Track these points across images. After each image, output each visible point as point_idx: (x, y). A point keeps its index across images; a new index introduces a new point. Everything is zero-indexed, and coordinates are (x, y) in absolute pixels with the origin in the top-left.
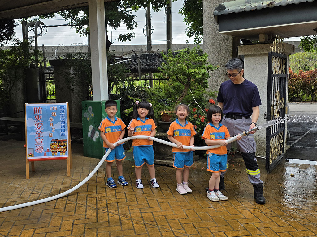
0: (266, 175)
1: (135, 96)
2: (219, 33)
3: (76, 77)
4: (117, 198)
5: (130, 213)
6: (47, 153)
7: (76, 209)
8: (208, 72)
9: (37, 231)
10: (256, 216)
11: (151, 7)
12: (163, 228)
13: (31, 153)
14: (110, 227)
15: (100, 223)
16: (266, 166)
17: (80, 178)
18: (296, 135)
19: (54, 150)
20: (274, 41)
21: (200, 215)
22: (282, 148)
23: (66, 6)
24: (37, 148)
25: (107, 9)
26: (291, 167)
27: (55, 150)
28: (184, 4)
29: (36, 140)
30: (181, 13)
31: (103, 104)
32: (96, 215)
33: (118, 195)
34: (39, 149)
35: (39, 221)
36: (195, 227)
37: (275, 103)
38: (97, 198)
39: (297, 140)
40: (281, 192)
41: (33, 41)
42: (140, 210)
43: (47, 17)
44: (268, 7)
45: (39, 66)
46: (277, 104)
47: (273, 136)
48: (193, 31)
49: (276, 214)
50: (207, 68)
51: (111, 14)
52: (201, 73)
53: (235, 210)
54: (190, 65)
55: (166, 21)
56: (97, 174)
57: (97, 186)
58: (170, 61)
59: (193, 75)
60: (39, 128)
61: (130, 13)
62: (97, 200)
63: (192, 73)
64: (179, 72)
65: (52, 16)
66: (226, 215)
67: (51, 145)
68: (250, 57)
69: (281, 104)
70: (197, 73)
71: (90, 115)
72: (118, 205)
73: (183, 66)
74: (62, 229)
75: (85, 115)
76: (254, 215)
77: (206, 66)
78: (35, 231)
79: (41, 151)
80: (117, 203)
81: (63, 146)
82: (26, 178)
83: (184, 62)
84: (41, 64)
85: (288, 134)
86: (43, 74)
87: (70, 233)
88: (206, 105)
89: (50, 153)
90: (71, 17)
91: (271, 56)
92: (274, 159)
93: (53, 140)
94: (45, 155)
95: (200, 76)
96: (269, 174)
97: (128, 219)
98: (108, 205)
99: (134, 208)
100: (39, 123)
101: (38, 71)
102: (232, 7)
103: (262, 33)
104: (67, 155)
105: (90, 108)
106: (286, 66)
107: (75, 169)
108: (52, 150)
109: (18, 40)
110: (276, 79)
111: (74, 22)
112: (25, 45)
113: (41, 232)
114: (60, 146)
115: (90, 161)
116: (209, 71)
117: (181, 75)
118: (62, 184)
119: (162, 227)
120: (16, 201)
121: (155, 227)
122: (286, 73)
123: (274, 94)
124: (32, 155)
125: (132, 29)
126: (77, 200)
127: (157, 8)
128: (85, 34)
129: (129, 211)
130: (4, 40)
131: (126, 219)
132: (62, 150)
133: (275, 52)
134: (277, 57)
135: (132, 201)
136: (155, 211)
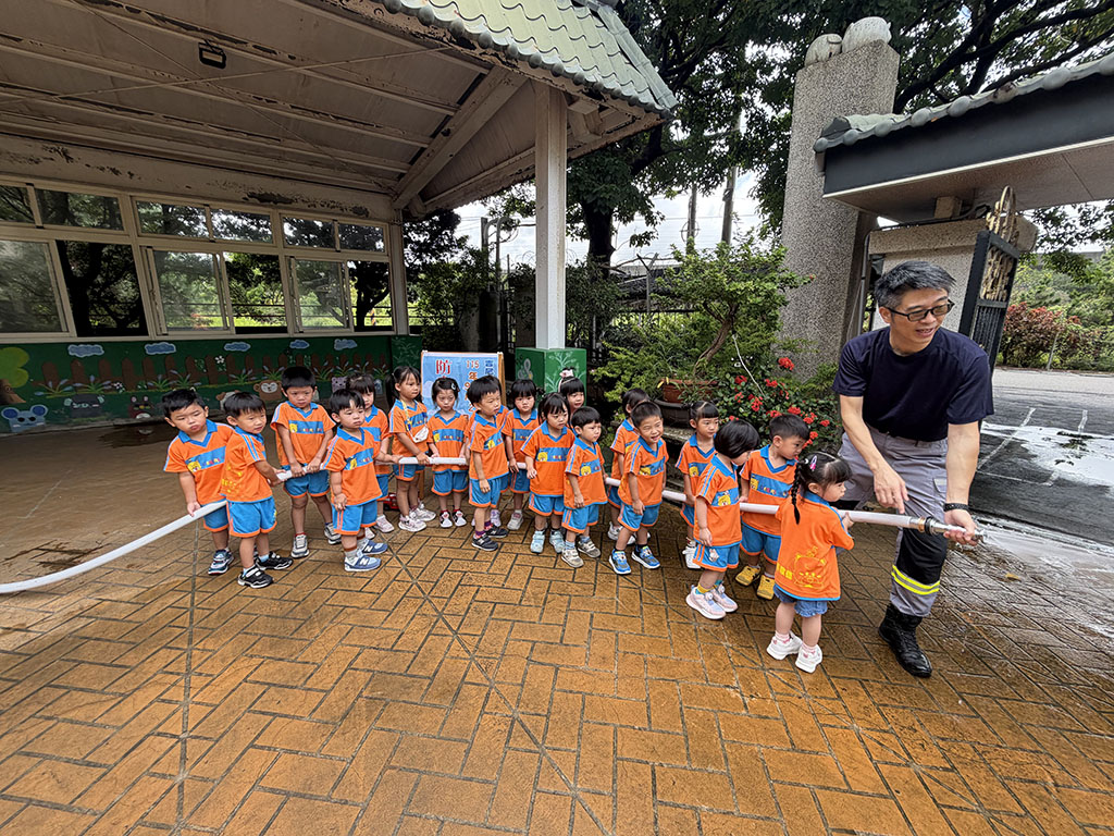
2: (824, 196)
4: (506, 585)
5: (502, 656)
7: (399, 602)
8: (784, 291)
9: (261, 670)
10: (887, 787)
12: (553, 766)
21: (690, 723)
31: (547, 356)
32: (422, 641)
35: (298, 629)
36: (654, 793)
38: (465, 574)
42: (532, 649)
44: (993, 100)
50: (782, 281)
52: (762, 291)
55: (723, 214)
59: (740, 296)
62: (461, 580)
63: (740, 293)
70: (750, 293)
72: (492, 612)
74: (311, 681)
77: (777, 275)
78: (256, 669)
80: (495, 605)
87: (315, 706)
91: (984, 246)
97: (484, 681)
102: (868, 126)
103: (945, 196)
105: (528, 362)
106: (1011, 280)
116: (787, 288)
117: (714, 300)
119: (553, 756)
122: (1008, 299)
125: (654, 224)
134: (998, 250)
135: (532, 604)
136: (567, 667)
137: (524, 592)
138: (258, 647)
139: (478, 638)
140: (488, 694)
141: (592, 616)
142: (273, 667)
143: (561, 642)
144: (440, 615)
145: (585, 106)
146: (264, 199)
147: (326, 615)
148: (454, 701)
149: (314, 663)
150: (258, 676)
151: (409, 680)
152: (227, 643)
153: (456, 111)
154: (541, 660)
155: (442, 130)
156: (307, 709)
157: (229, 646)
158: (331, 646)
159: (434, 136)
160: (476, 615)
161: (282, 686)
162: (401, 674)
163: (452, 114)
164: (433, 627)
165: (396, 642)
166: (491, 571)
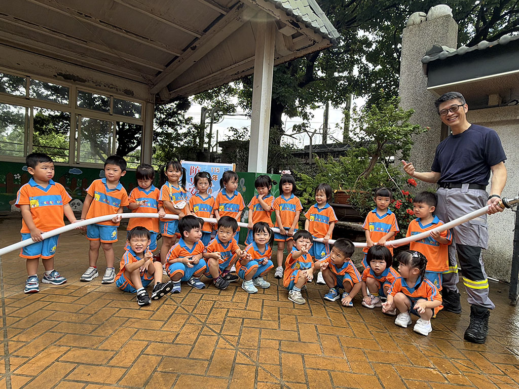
2: (428, 88)
4: (247, 308)
5: (259, 348)
7: (171, 316)
9: (68, 355)
32: (195, 338)
35: (94, 330)
38: (215, 302)
41: (208, 126)
42: (280, 344)
62: (214, 305)
71: (242, 189)
72: (242, 323)
74: (112, 362)
80: (243, 319)
87: (120, 377)
96: (514, 305)
97: (251, 363)
98: (227, 319)
99: (270, 338)
103: (493, 94)
105: (242, 181)
116: (413, 134)
125: (308, 119)
129: (259, 341)
131: (247, 361)
135: (271, 319)
136: (310, 354)
137: (262, 313)
138: (64, 340)
139: (237, 338)
140: (257, 371)
141: (316, 327)
142: (78, 353)
143: (300, 340)
144: (204, 324)
145: (288, 31)
146: (67, 77)
147: (116, 323)
148: (232, 375)
149: (112, 351)
150: (68, 358)
151: (192, 361)
152: (37, 337)
153: (202, 36)
154: (289, 351)
155: (192, 46)
156: (112, 379)
157: (39, 340)
158: (124, 340)
159: (184, 50)
160: (231, 325)
161: (89, 364)
162: (184, 358)
163: (199, 36)
164: (201, 330)
165: (175, 339)
166: (234, 301)
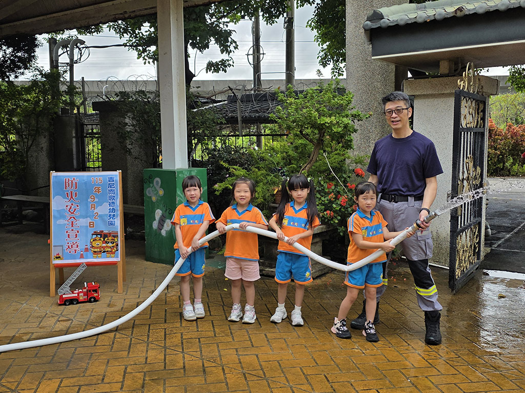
0: (449, 297)
1: (232, 162)
2: (373, 58)
3: (136, 131)
4: (199, 330)
5: (220, 356)
6: (85, 254)
7: (130, 346)
8: (354, 122)
9: (65, 382)
10: (431, 365)
11: (261, 18)
12: (274, 381)
13: (58, 254)
14: (186, 378)
15: (170, 371)
16: (449, 282)
17: (139, 296)
18: (500, 230)
19: (96, 250)
20: (464, 73)
21: (338, 361)
22: (477, 251)
23: (121, 14)
24: (69, 246)
25: (187, 19)
26: (491, 283)
27: (98, 250)
28: (315, 12)
29: (67, 232)
30: (310, 26)
31: (178, 175)
32: (163, 358)
33: (201, 326)
34: (72, 247)
35: (68, 366)
36: (328, 381)
37: (466, 175)
38: (165, 329)
39: (503, 240)
40: (475, 324)
41: (66, 71)
42: (237, 351)
43: (90, 32)
44: (455, 15)
45: (75, 112)
46: (468, 177)
47: (462, 231)
48: (329, 57)
49: (466, 361)
50: (352, 116)
51: (194, 27)
52: (341, 123)
53: (396, 353)
54: (323, 111)
55: (285, 40)
56: (166, 291)
57: (166, 310)
58: (291, 104)
59: (328, 127)
60: (72, 213)
61: (225, 26)
62: (165, 332)
63: (327, 125)
64: (304, 123)
65: (98, 31)
66: (381, 362)
67: (92, 241)
68: (424, 98)
69: (475, 177)
70: (334, 125)
71: (158, 192)
72: (199, 342)
73: (312, 112)
74: (106, 380)
75: (148, 192)
76: (429, 363)
77: (349, 112)
78: (61, 382)
79: (75, 251)
80: (199, 339)
81: (111, 242)
82: (49, 296)
83: (313, 106)
84: (78, 109)
85: (486, 228)
86: (82, 125)
87: (120, 387)
88: (349, 177)
89: (90, 253)
90: (130, 32)
91: (459, 97)
92: (463, 270)
93: (95, 232)
94: (82, 257)
95: (340, 129)
96: (454, 295)
97: (217, 365)
98: (184, 341)
99: (228, 348)
100: (72, 204)
101: (73, 120)
102: (394, 16)
103: (443, 60)
104: (117, 258)
105: (157, 182)
106: (484, 115)
107: (131, 281)
108: (93, 250)
109: (42, 69)
110: (467, 136)
111: (134, 41)
112: (53, 76)
113: (72, 383)
114: (106, 242)
115: (156, 269)
116: (356, 121)
117: (307, 128)
118: (109, 305)
119: (273, 379)
120: (33, 333)
121: (261, 379)
122: (484, 126)
123: (463, 161)
124: (59, 257)
125: (229, 52)
126: (132, 332)
127: (270, 19)
128: (152, 60)
129: (219, 351)
130: (20, 68)
131: (213, 364)
132: (110, 249)
133: (465, 90)
134: (469, 98)
135: (223, 335)
136: (262, 354)
137: (214, 331)
139: (199, 352)
140: (223, 369)
141: (266, 335)
143: (253, 346)
144: (165, 347)
147: (82, 358)
148: (205, 373)
149: (99, 375)
152: (23, 377)
154: (245, 354)
156: (116, 389)
157: (27, 379)
158: (102, 368)
160: (190, 344)
161: (88, 385)
162: (162, 370)
164: (165, 352)
165: (146, 361)
